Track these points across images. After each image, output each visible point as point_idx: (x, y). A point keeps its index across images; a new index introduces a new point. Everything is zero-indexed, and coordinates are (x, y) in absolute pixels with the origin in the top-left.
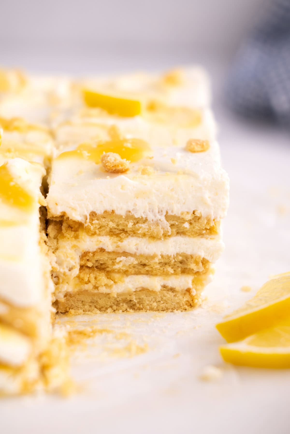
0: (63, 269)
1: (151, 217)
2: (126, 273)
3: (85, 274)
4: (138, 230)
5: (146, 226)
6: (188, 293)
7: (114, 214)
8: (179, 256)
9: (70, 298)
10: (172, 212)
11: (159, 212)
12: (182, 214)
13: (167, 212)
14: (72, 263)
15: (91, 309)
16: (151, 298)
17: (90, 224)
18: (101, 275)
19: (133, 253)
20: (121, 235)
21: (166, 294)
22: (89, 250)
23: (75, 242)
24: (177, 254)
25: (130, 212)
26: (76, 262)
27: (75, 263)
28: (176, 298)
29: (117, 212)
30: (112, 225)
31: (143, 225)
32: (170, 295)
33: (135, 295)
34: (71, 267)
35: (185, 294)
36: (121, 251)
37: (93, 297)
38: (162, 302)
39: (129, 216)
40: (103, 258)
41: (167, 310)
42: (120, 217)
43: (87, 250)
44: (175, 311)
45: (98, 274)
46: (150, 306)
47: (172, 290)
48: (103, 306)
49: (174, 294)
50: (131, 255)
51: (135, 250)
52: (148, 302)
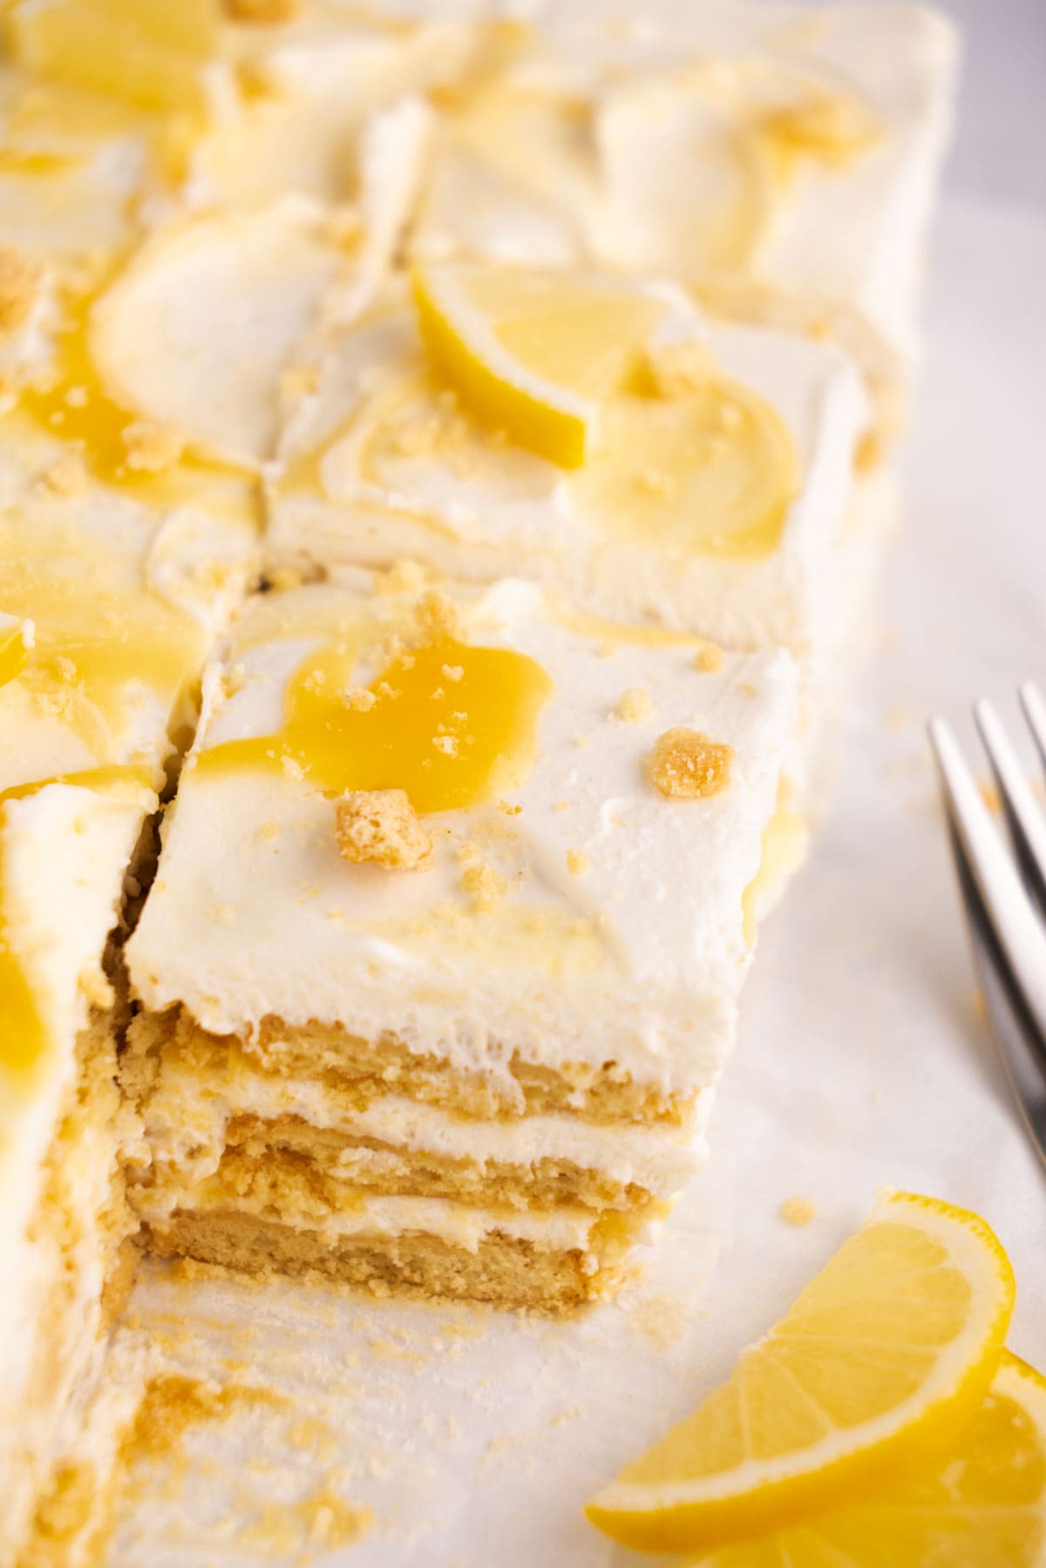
0: (170, 1151)
1: (460, 1058)
2: (374, 1189)
3: (239, 1170)
4: (419, 1086)
5: (444, 1082)
6: (571, 1264)
7: (342, 1033)
8: (550, 1165)
9: (189, 1221)
10: (534, 1054)
11: (490, 1048)
12: (567, 1066)
13: (516, 1054)
14: (199, 1138)
15: (256, 1261)
16: (451, 1260)
17: (259, 1051)
18: (291, 1180)
19: (397, 1144)
20: (361, 1086)
21: (500, 1257)
22: (255, 1111)
23: (212, 1084)
24: (545, 1161)
25: (392, 1034)
26: (212, 1135)
27: (210, 1137)
28: (532, 1274)
29: (354, 1029)
30: (330, 1059)
31: (434, 1079)
32: (512, 1261)
33: (400, 1244)
34: (195, 1146)
35: (562, 1263)
36: (358, 1135)
37: (264, 1231)
38: (484, 1277)
39: (389, 1045)
40: (299, 1141)
41: (497, 1302)
42: (361, 1043)
43: (250, 1111)
44: (522, 1311)
45: (281, 1176)
46: (446, 1283)
47: (524, 1246)
48: (294, 1258)
49: (528, 1260)
50: (390, 1148)
51: (404, 1139)
52: (436, 1272)
